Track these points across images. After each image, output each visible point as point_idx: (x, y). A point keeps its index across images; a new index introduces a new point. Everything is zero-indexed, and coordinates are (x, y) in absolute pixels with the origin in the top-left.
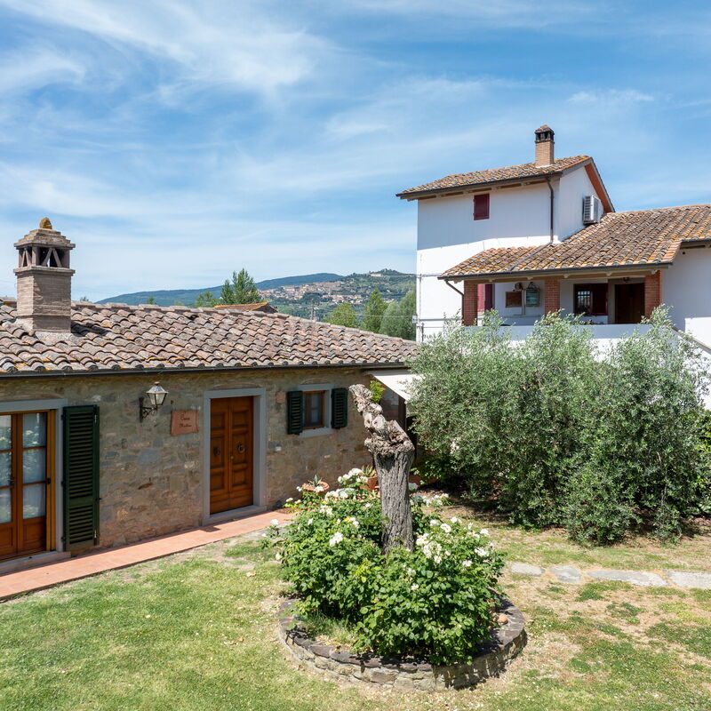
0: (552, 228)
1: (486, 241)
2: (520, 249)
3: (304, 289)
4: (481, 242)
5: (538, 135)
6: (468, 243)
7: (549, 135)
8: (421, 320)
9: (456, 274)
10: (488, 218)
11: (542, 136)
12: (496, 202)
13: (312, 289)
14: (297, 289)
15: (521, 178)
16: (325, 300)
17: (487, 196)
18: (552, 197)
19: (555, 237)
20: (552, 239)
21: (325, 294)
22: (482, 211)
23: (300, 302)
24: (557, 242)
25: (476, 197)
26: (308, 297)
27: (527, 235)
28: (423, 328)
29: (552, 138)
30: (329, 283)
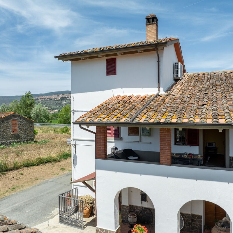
0: (159, 82)
1: (114, 90)
2: (138, 97)
3: (60, 96)
4: (111, 91)
5: (148, 20)
6: (103, 90)
7: (155, 20)
8: (74, 140)
9: (88, 121)
10: (116, 74)
11: (151, 20)
12: (121, 64)
13: (63, 96)
14: (58, 96)
15: (138, 46)
16: (68, 100)
17: (115, 60)
18: (159, 61)
19: (161, 89)
20: (159, 90)
21: (68, 98)
22: (111, 70)
23: (59, 100)
24: (162, 92)
25: (107, 60)
26: (62, 99)
27: (142, 87)
28: (75, 145)
29: (157, 22)
30: (69, 94)
